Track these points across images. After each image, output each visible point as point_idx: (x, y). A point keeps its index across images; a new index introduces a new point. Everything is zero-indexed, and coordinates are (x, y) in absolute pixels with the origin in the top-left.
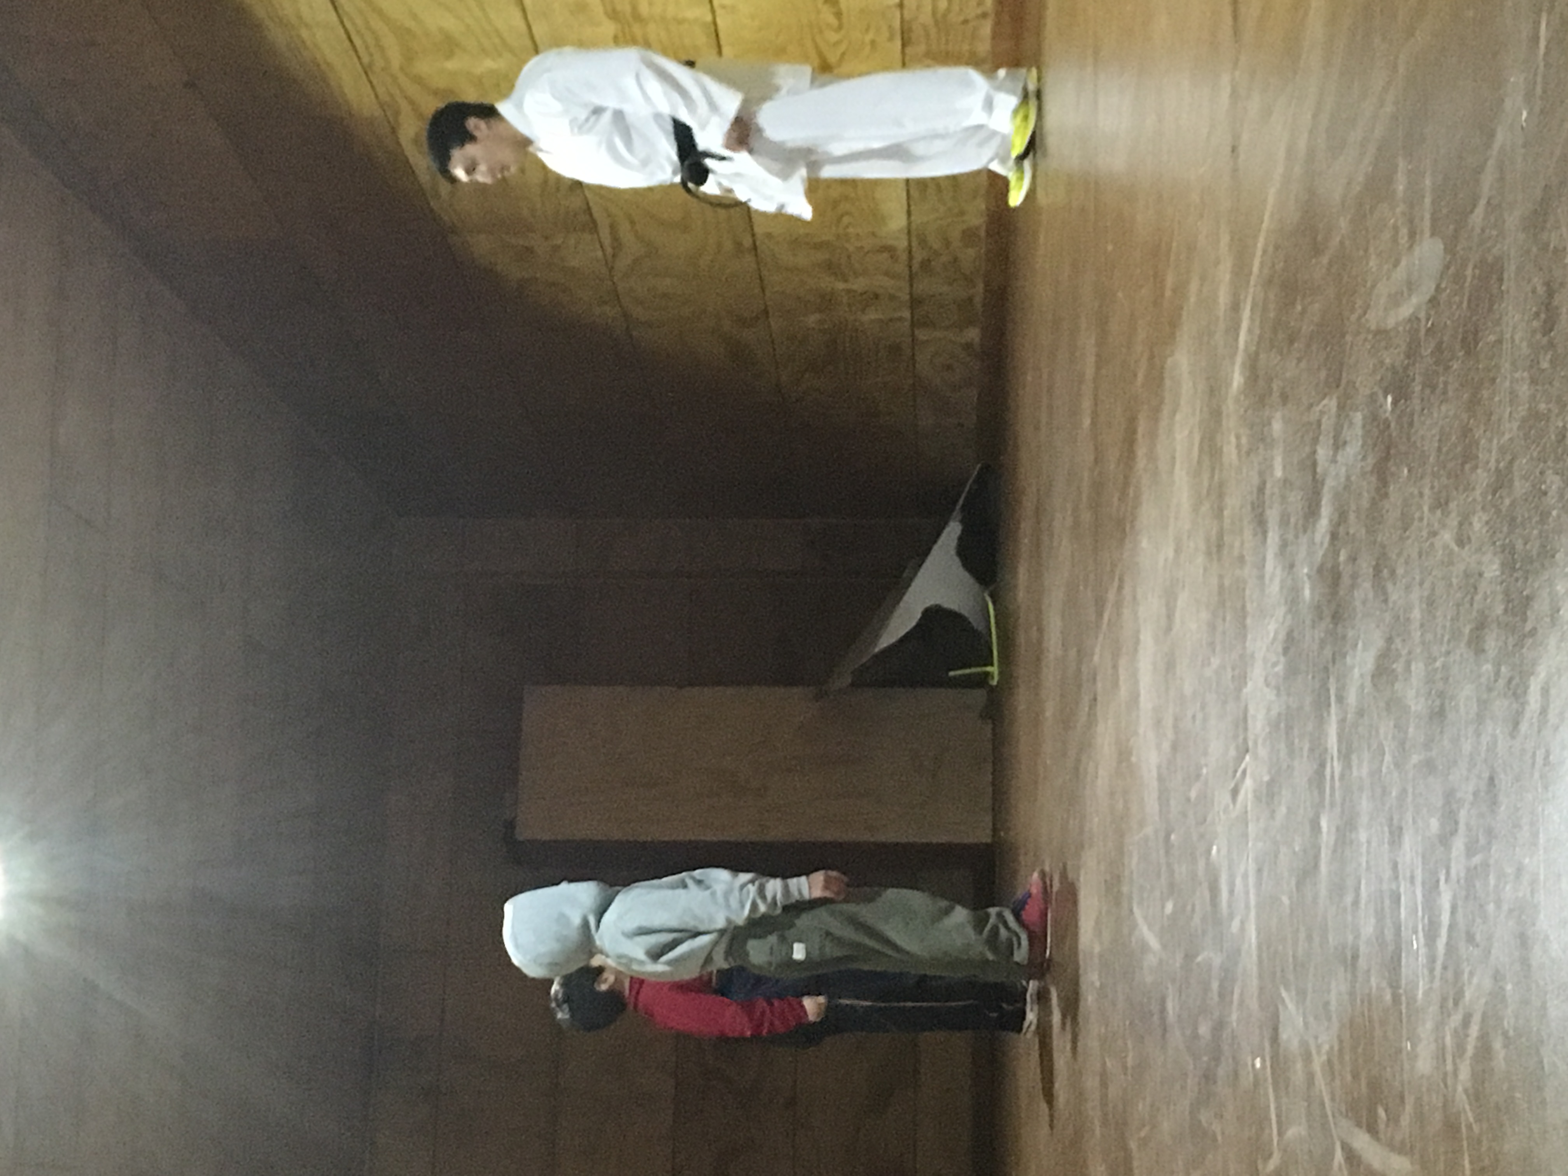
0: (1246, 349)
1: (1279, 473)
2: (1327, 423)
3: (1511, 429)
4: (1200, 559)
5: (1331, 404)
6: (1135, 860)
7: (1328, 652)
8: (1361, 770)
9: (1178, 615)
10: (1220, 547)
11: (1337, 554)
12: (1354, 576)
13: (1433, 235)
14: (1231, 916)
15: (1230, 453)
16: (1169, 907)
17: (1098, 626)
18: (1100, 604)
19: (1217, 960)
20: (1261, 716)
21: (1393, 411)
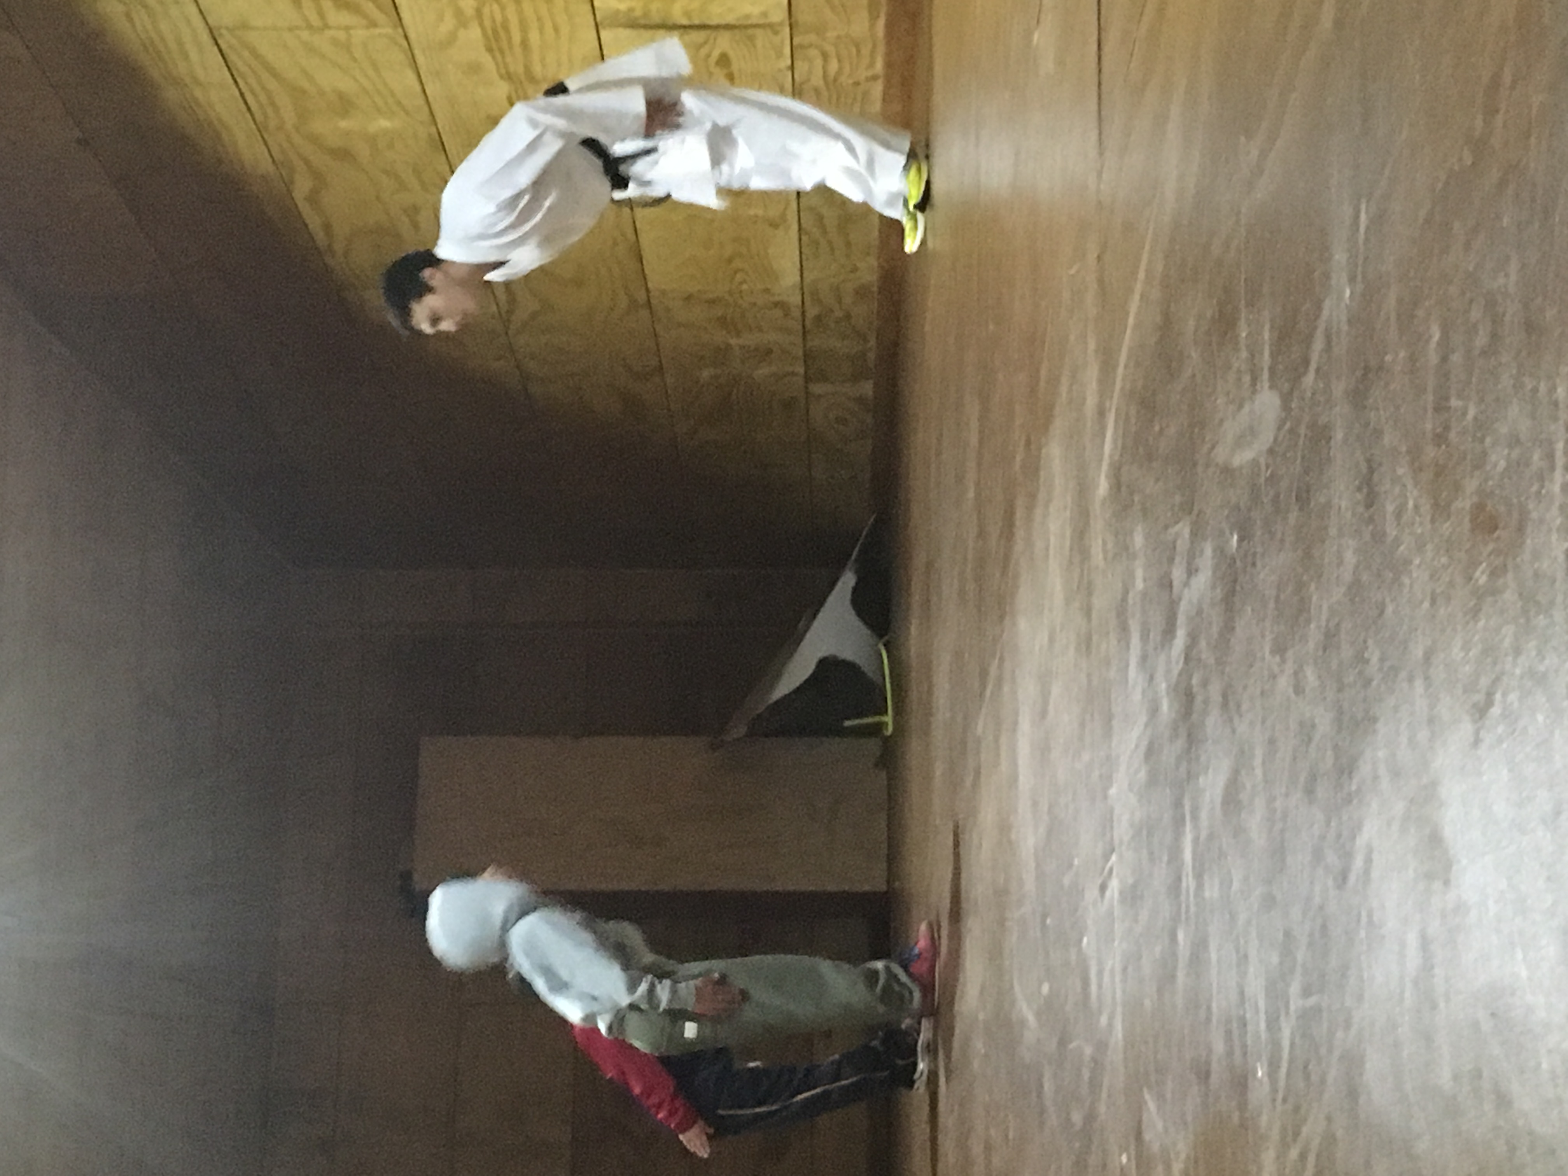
0: (1111, 456)
1: (1140, 585)
2: (1183, 545)
3: (1338, 593)
4: (1072, 651)
5: (1183, 529)
6: (1014, 938)
7: (1183, 769)
8: (1212, 891)
9: (1051, 701)
10: (1088, 647)
11: (1190, 677)
12: (1206, 702)
13: (1271, 387)
14: (1100, 1013)
15: (1097, 556)
16: (1045, 989)
17: (982, 695)
18: (984, 674)
19: (1088, 1051)
20: (1126, 818)
21: (1237, 550)
